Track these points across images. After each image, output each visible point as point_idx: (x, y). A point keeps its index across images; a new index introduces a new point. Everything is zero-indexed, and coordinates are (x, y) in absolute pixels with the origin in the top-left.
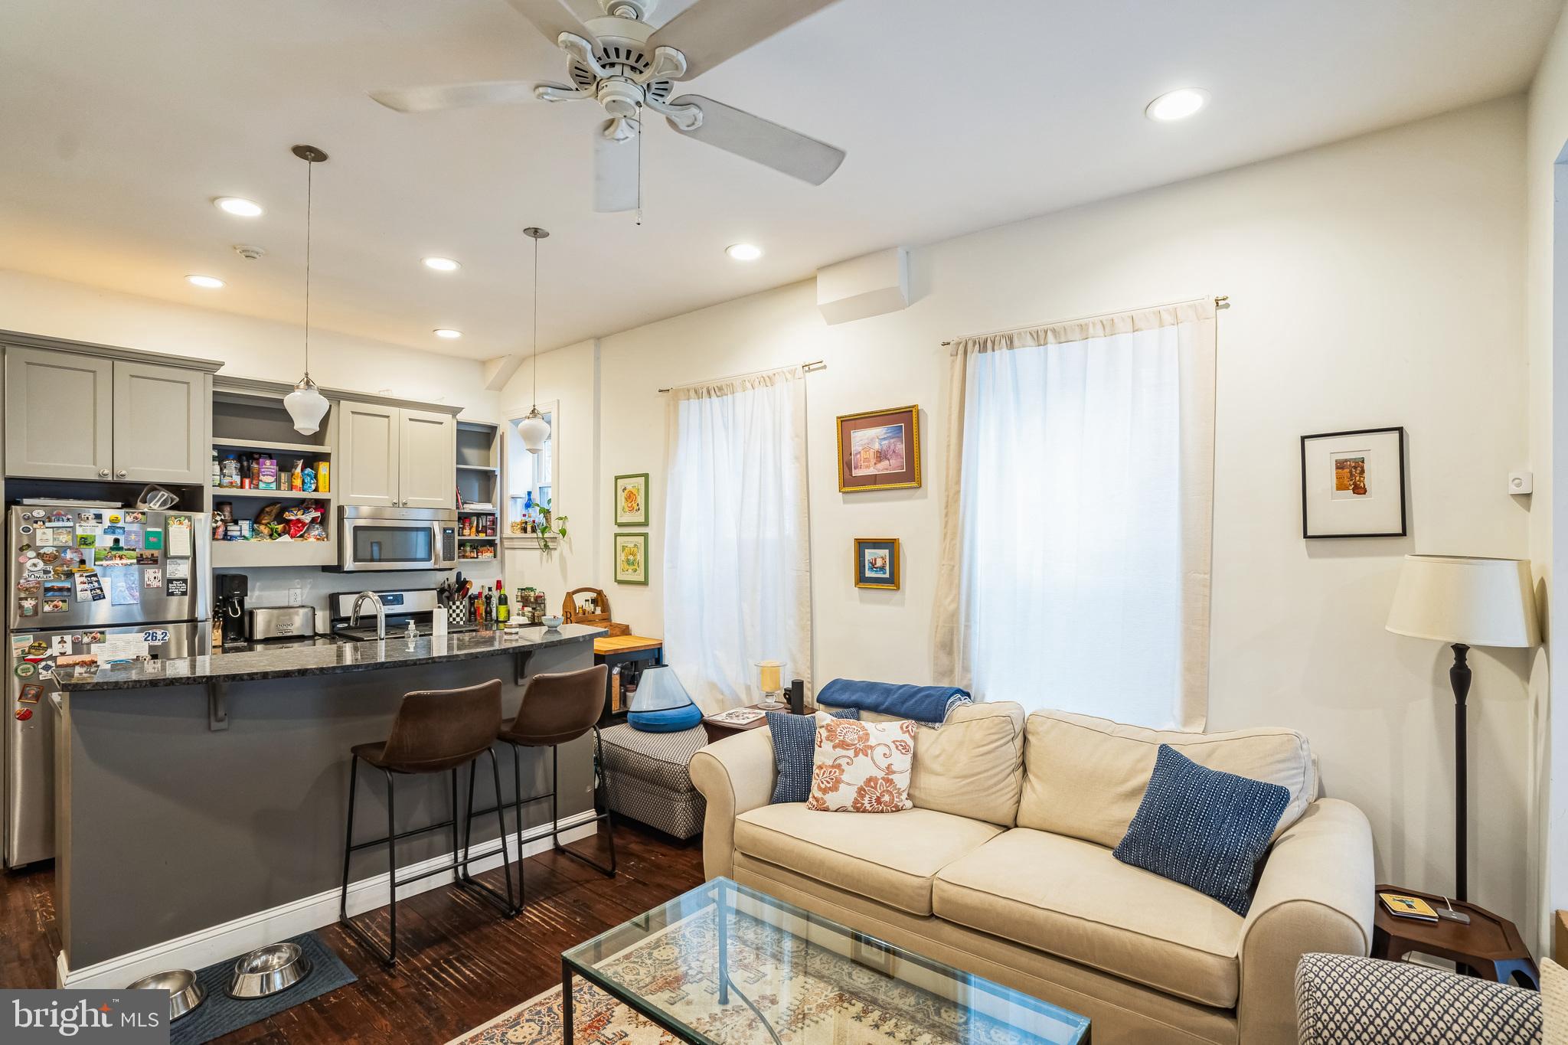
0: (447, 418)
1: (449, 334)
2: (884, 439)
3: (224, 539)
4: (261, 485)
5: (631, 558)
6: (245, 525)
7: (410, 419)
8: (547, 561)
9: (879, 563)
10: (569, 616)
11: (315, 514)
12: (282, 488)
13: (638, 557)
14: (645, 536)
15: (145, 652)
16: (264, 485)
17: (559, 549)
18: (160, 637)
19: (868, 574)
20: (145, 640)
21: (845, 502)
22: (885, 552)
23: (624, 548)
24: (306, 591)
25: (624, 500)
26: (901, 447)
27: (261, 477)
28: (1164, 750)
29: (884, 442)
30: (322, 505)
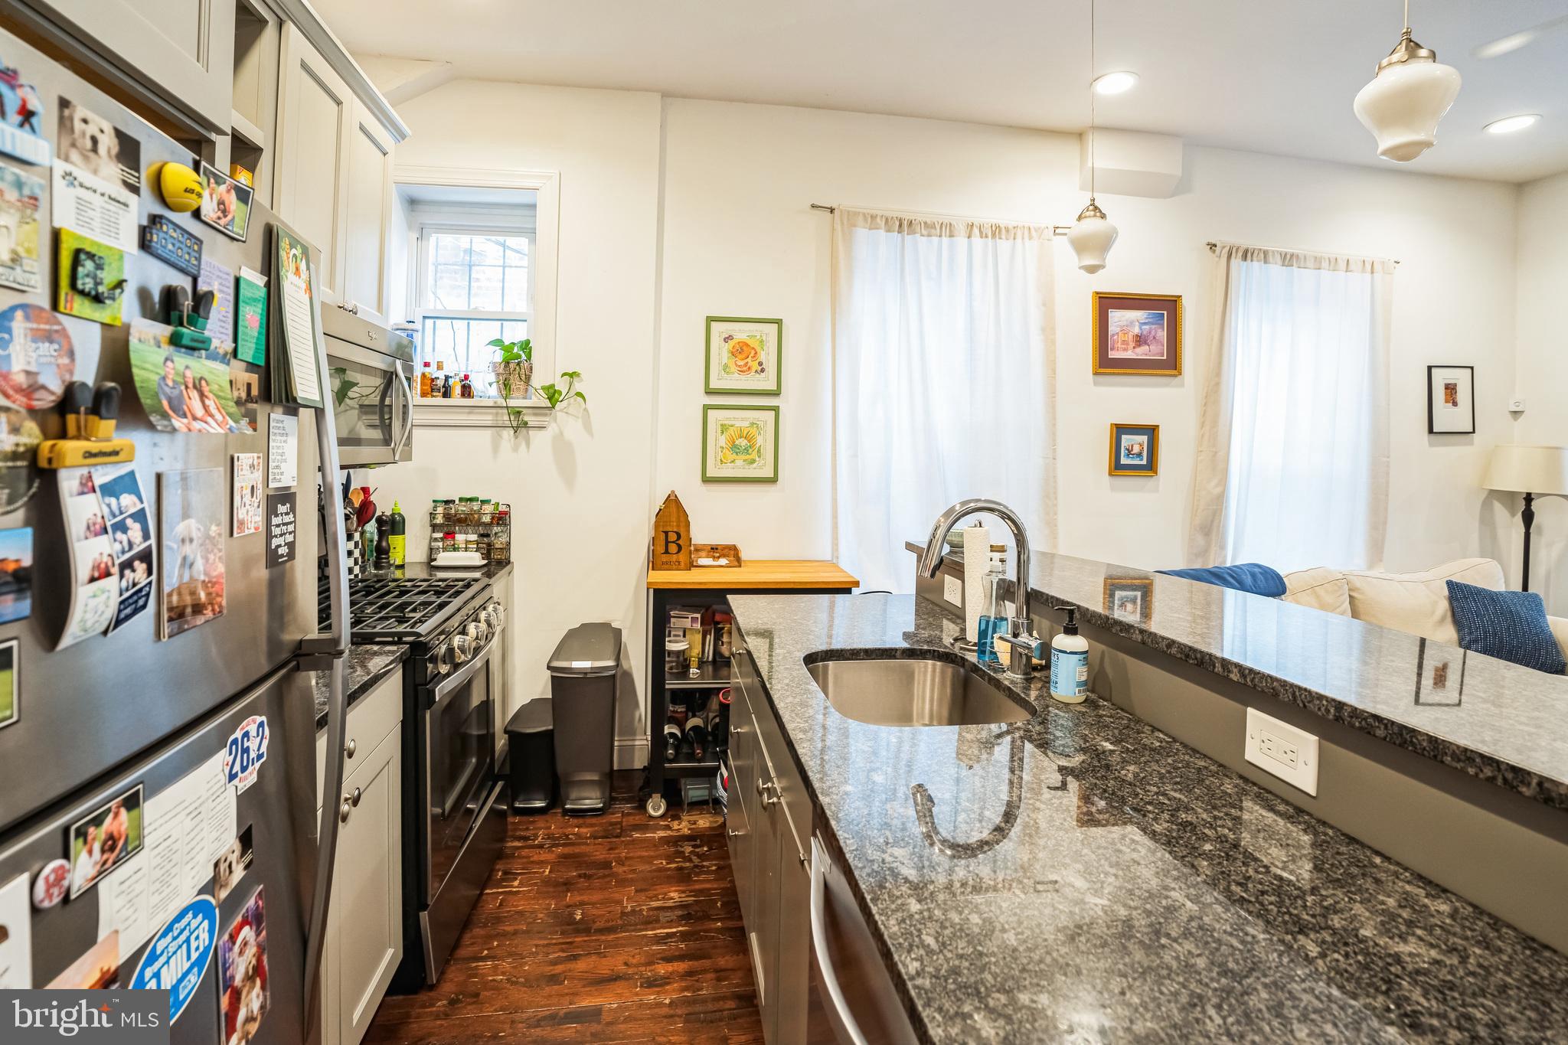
2: (1145, 324)
5: (743, 442)
8: (515, 449)
9: (1136, 449)
10: (673, 537)
13: (760, 441)
14: (776, 409)
17: (552, 429)
19: (1124, 461)
21: (1095, 384)
22: (1144, 439)
23: (724, 428)
25: (725, 357)
26: (1163, 334)
28: (1450, 584)
29: (1144, 327)
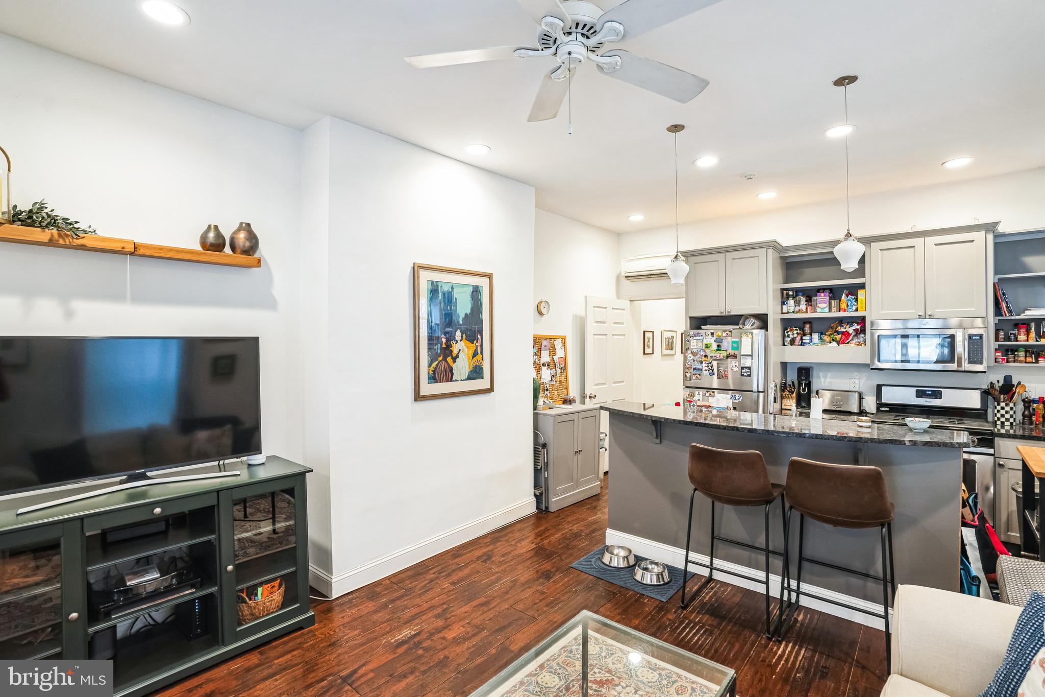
0: (979, 236)
1: (959, 162)
3: (801, 345)
4: (819, 310)
6: (816, 336)
7: (936, 245)
11: (856, 326)
12: (833, 311)
15: (731, 406)
16: (820, 310)
18: (737, 398)
20: (731, 399)
24: (863, 381)
27: (819, 305)
30: (862, 320)
